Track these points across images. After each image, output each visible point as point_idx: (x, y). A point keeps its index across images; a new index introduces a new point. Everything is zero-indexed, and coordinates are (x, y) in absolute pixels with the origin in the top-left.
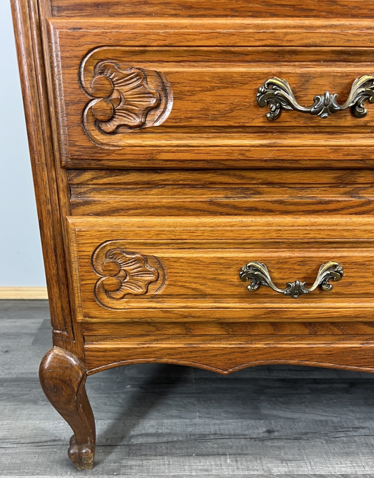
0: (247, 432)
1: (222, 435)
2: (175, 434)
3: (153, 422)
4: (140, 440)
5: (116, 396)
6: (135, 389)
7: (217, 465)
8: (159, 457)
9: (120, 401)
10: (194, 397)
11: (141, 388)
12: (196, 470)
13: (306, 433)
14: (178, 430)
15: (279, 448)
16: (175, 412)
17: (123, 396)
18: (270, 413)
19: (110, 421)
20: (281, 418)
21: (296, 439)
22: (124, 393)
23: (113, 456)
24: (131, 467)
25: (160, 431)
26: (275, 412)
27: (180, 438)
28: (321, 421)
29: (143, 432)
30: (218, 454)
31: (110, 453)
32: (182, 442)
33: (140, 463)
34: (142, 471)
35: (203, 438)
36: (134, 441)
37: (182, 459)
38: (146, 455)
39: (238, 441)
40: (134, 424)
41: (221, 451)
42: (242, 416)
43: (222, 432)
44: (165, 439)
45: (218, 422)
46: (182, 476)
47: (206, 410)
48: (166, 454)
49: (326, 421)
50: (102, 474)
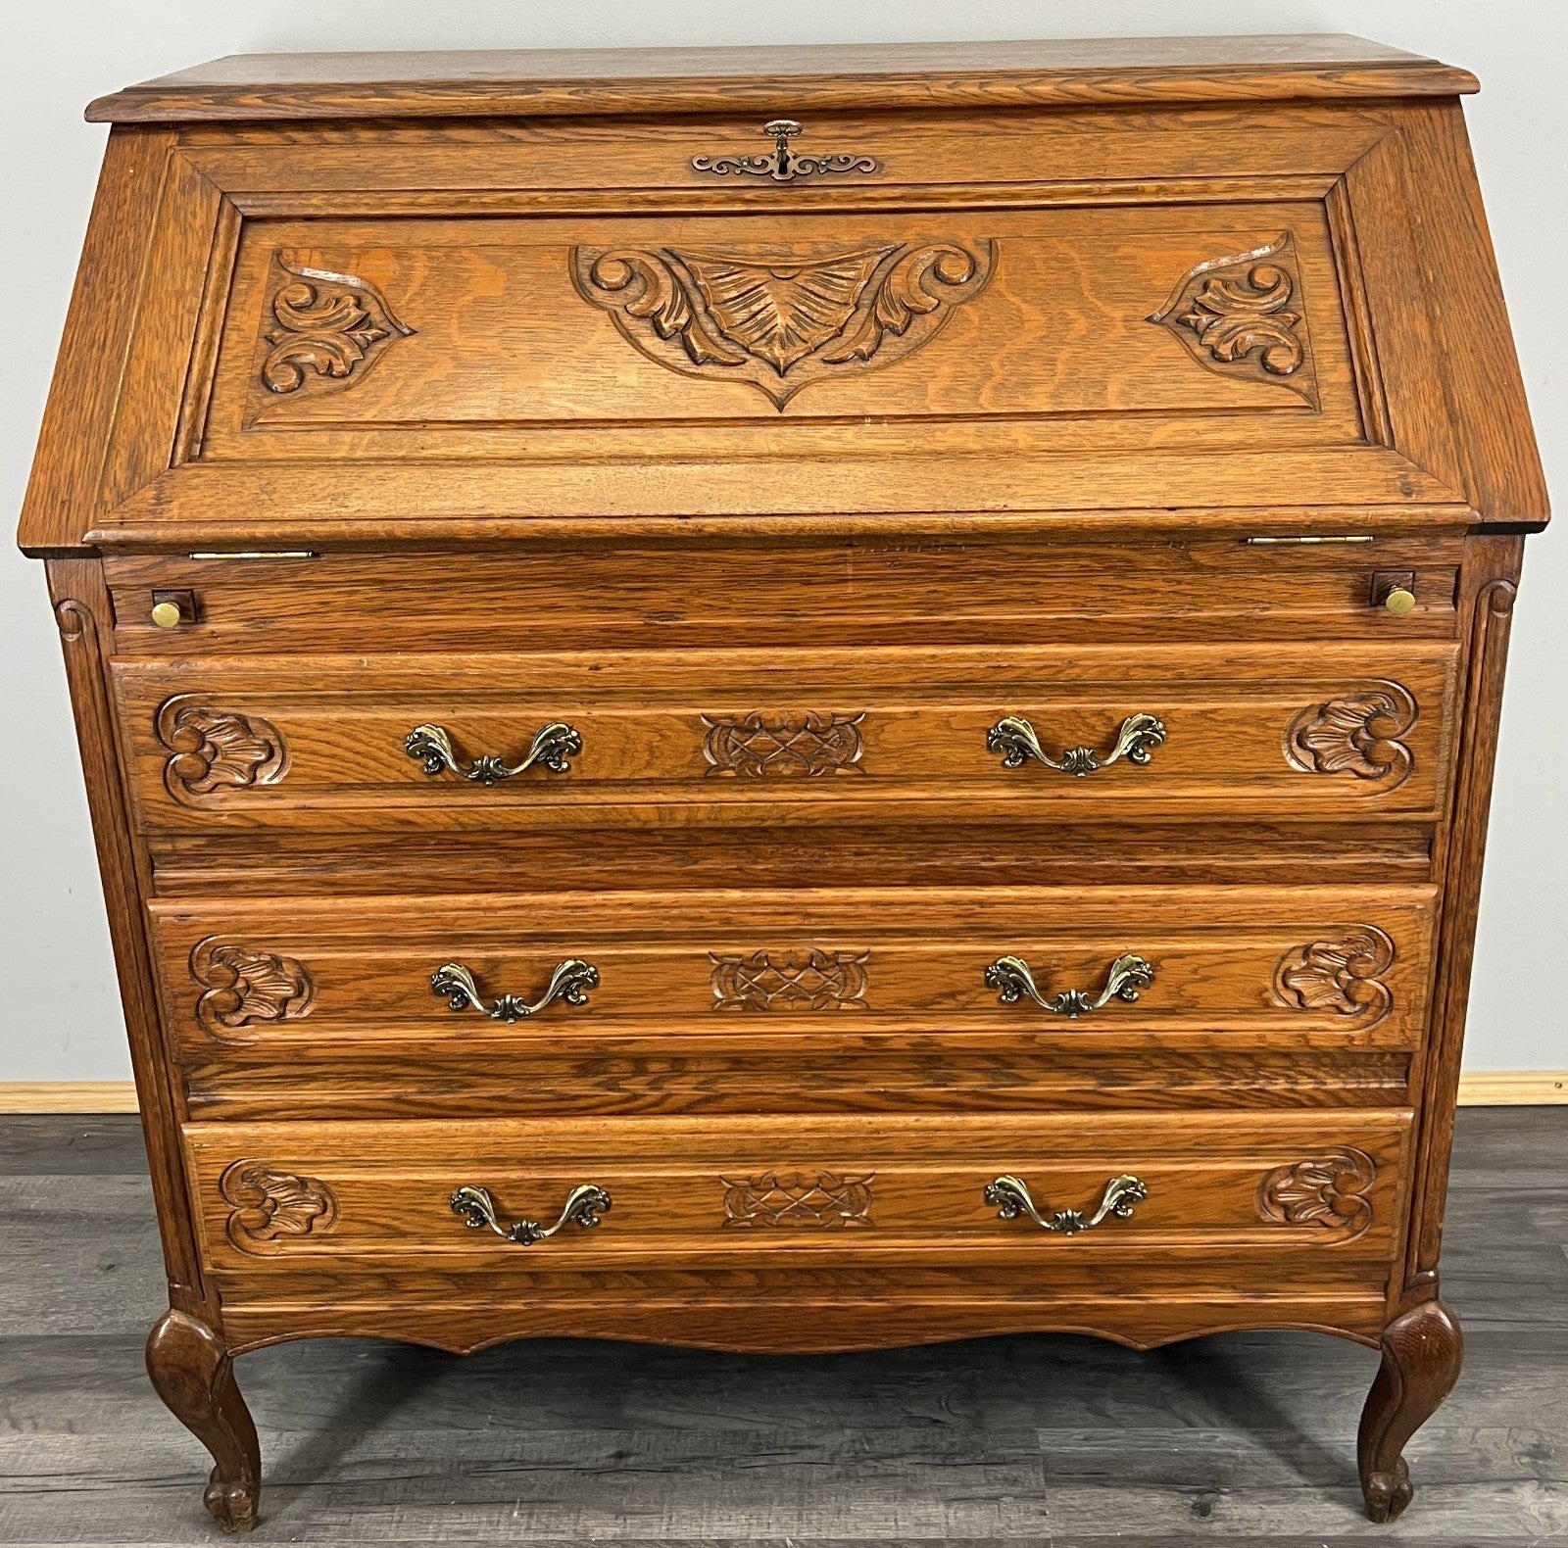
0: (571, 1458)
1: (522, 1462)
2: (431, 1462)
3: (392, 1437)
4: (360, 1474)
5: (331, 1377)
6: (375, 1363)
7: (490, 1523)
8: (384, 1508)
9: (339, 1389)
10: (493, 1380)
11: (389, 1358)
12: (448, 1531)
13: (693, 1459)
14: (439, 1452)
15: (624, 1488)
16: (443, 1415)
17: (346, 1378)
18: (640, 1415)
19: (306, 1434)
20: (657, 1425)
21: (666, 1470)
22: (349, 1370)
23: (297, 1507)
24: (326, 1527)
25: (402, 1455)
26: (649, 1414)
27: (438, 1470)
28: (735, 1433)
29: (369, 1457)
30: (502, 1502)
31: (294, 1499)
32: (438, 1477)
33: (345, 1518)
34: (345, 1535)
35: (484, 1467)
36: (346, 1476)
37: (427, 1512)
38: (360, 1504)
39: (550, 1474)
40: (354, 1441)
41: (508, 1495)
42: (578, 1422)
43: (526, 1457)
44: (406, 1472)
45: (525, 1435)
46: (419, 1543)
47: (508, 1410)
48: (401, 1502)
49: (746, 1433)
50: (269, 1540)
